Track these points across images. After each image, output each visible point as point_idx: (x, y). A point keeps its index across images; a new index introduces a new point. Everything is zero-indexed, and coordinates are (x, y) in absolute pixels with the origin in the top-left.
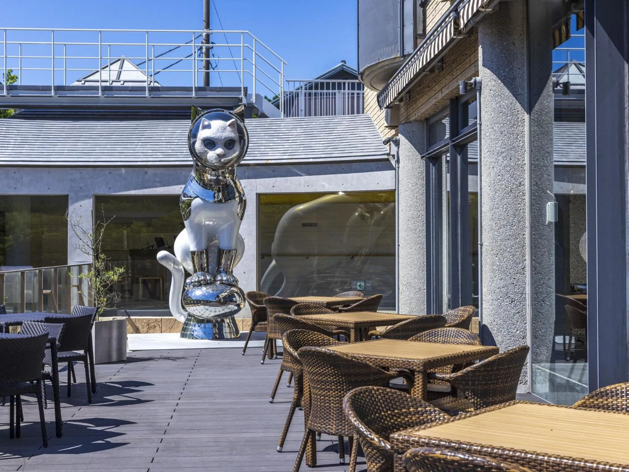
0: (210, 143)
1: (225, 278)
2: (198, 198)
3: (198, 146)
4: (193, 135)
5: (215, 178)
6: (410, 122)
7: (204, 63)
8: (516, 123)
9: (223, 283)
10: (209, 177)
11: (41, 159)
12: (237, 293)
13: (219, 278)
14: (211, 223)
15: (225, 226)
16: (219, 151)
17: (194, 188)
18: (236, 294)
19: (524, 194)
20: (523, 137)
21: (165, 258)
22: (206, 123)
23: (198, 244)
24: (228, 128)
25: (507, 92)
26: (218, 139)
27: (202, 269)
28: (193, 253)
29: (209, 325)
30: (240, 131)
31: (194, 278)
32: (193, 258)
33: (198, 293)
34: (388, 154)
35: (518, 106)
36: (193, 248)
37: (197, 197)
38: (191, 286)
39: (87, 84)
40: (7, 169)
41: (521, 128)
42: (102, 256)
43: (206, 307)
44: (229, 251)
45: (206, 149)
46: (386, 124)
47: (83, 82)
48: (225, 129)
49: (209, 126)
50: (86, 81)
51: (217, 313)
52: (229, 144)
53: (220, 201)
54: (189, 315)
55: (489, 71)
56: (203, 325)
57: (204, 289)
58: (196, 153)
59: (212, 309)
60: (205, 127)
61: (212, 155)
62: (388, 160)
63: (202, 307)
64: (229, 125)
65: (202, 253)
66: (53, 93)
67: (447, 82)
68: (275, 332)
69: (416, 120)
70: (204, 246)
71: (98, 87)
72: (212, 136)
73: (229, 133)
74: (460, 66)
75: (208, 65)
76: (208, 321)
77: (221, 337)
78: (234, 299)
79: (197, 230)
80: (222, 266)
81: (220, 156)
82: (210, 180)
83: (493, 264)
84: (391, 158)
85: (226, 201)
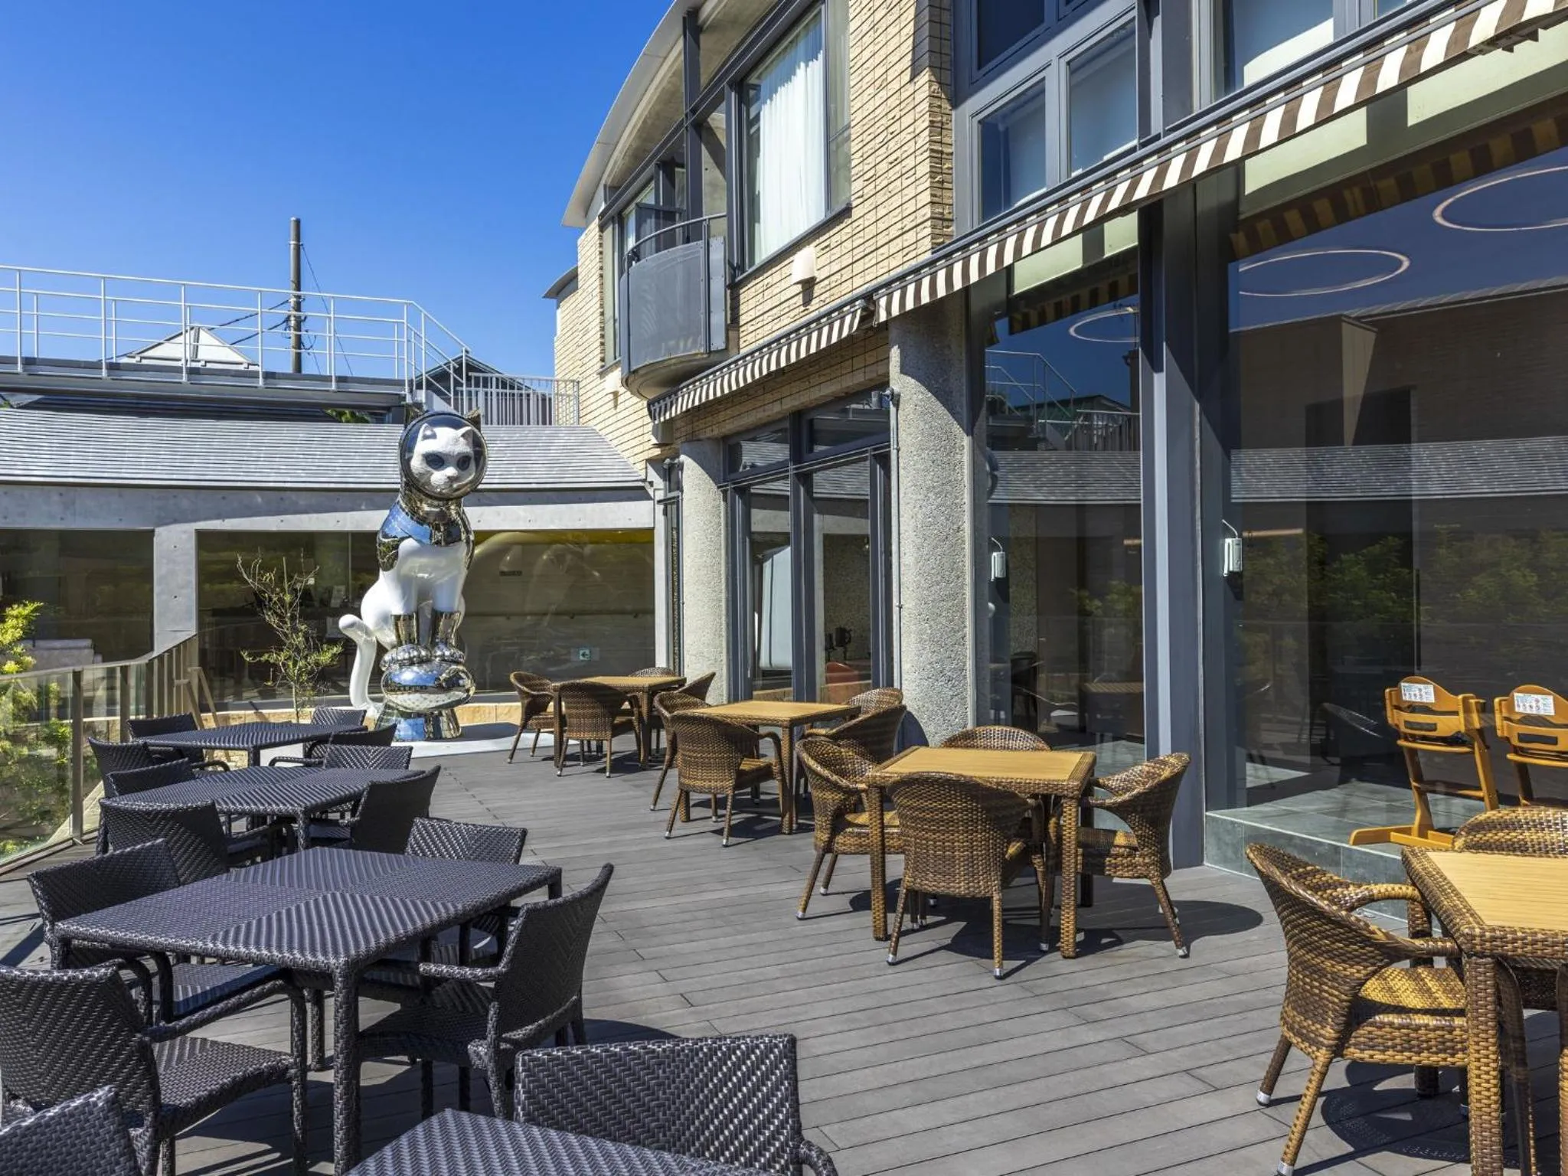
0: (436, 460)
1: (447, 653)
2: (411, 540)
3: (417, 464)
4: (406, 447)
5: (437, 510)
6: (699, 440)
7: (292, 341)
8: (952, 449)
9: (444, 660)
10: (426, 508)
11: (106, 475)
12: (463, 672)
13: (439, 653)
14: (426, 576)
15: (446, 578)
16: (451, 471)
17: (402, 523)
18: (462, 675)
19: (963, 542)
20: (962, 468)
21: (352, 625)
22: (428, 433)
23: (406, 605)
24: (462, 439)
25: (941, 409)
26: (448, 455)
27: (410, 641)
28: (397, 618)
29: (421, 720)
30: (477, 444)
31: (402, 654)
32: (396, 625)
33: (408, 676)
34: (644, 481)
35: (957, 429)
36: (398, 609)
37: (410, 537)
38: (397, 666)
39: (145, 362)
40: (46, 488)
41: (959, 456)
42: (303, 627)
43: (424, 695)
44: (452, 614)
45: (430, 469)
46: (654, 441)
47: (138, 359)
48: (457, 441)
49: (434, 436)
50: (142, 358)
51: (441, 703)
52: (463, 462)
53: (438, 543)
54: (387, 707)
55: (913, 381)
56: (411, 721)
57: (415, 668)
58: (412, 473)
59: (432, 697)
60: (425, 437)
61: (439, 477)
62: (643, 488)
63: (417, 695)
64: (463, 436)
65: (410, 617)
66: (104, 373)
67: (795, 390)
68: (580, 731)
69: (709, 438)
70: (413, 607)
71: (181, 368)
72: (441, 450)
73: (463, 447)
74: (828, 371)
75: (299, 343)
76: (419, 715)
77: (437, 736)
78: (461, 682)
79: (405, 584)
80: (440, 635)
81: (451, 479)
82: (428, 513)
83: (920, 633)
84: (647, 485)
85: (448, 544)
